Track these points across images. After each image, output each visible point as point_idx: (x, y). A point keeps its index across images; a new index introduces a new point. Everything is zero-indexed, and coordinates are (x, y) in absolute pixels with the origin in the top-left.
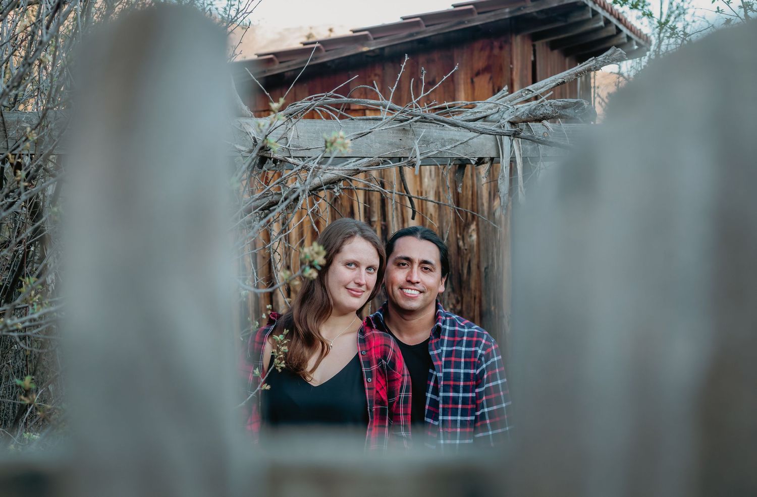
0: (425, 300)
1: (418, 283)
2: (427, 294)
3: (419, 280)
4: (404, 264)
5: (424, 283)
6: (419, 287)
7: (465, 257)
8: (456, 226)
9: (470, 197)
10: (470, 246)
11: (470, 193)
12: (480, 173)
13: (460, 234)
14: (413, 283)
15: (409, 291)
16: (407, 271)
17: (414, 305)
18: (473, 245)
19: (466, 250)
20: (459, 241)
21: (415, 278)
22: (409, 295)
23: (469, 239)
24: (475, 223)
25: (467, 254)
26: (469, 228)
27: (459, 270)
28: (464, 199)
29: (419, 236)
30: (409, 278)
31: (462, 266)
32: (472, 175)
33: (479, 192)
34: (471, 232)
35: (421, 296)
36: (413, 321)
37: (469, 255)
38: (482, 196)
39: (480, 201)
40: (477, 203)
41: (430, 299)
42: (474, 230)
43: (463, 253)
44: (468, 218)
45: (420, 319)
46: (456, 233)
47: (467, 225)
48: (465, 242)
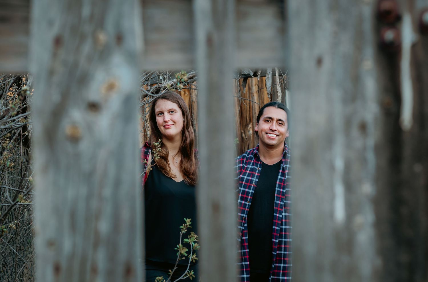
0: (279, 140)
1: (276, 131)
2: (280, 137)
3: (276, 129)
4: (268, 121)
5: (279, 131)
6: (276, 133)
7: (246, 143)
8: (241, 125)
9: (248, 109)
10: (249, 136)
11: (248, 107)
12: (253, 95)
13: (243, 130)
14: (273, 131)
15: (271, 135)
16: (270, 124)
17: (274, 142)
18: (251, 137)
19: (246, 139)
20: (242, 134)
21: (274, 128)
22: (270, 137)
23: (248, 133)
24: (251, 124)
25: (247, 141)
26: (248, 127)
27: (243, 150)
28: (245, 110)
29: (277, 106)
30: (271, 128)
31: (244, 148)
32: (249, 97)
33: (253, 106)
34: (249, 129)
35: (277, 138)
36: (272, 152)
37: (248, 142)
38: (255, 108)
39: (254, 112)
40: (252, 113)
41: (282, 139)
42: (251, 127)
43: (245, 140)
44: (247, 121)
45: (276, 151)
46: (241, 130)
47: (247, 125)
48: (246, 134)
